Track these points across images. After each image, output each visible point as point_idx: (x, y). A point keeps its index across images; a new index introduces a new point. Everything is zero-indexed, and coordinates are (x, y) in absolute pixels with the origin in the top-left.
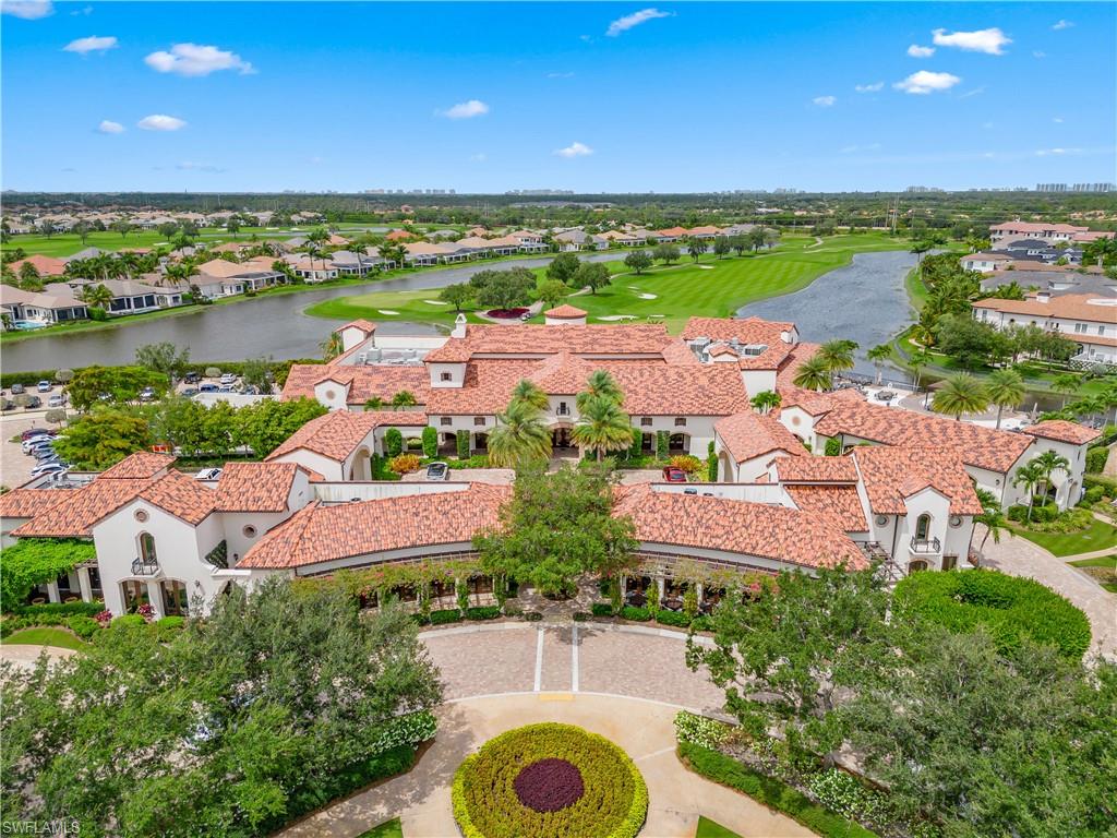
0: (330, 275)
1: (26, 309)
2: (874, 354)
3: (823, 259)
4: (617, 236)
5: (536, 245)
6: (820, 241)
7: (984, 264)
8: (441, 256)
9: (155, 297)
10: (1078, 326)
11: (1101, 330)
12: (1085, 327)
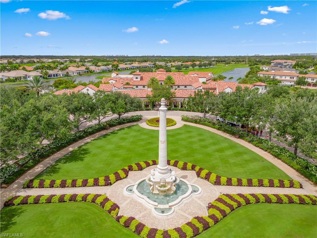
0: (100, 71)
1: (28, 76)
2: (230, 79)
3: (226, 69)
4: (173, 64)
5: (152, 66)
6: (227, 65)
7: (265, 68)
8: (127, 67)
9: (58, 74)
10: (280, 77)
11: (285, 77)
12: (282, 77)
